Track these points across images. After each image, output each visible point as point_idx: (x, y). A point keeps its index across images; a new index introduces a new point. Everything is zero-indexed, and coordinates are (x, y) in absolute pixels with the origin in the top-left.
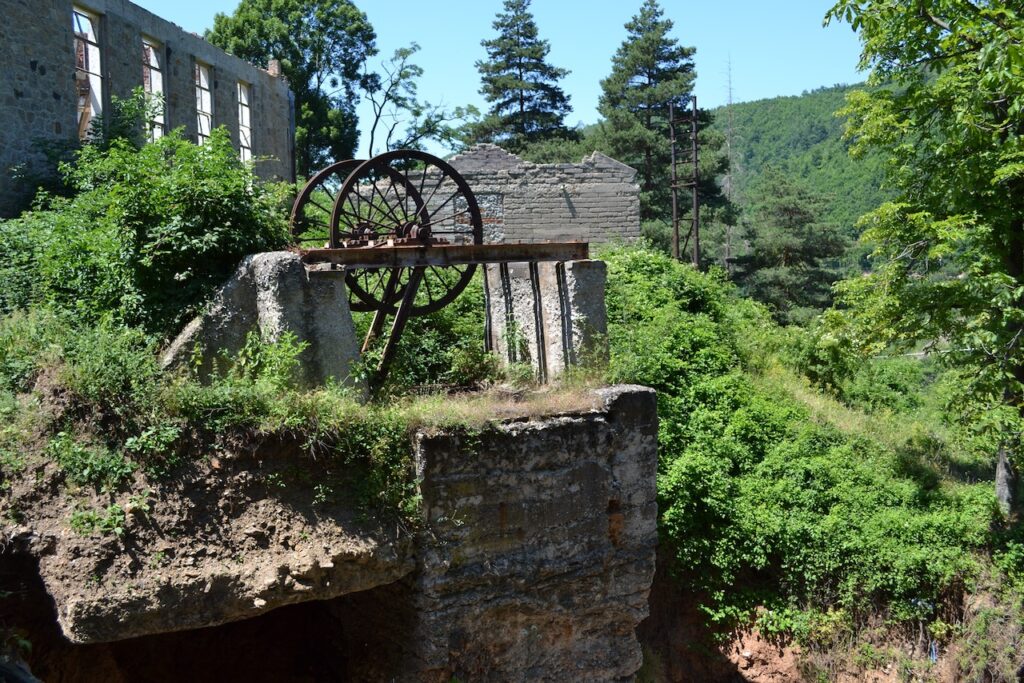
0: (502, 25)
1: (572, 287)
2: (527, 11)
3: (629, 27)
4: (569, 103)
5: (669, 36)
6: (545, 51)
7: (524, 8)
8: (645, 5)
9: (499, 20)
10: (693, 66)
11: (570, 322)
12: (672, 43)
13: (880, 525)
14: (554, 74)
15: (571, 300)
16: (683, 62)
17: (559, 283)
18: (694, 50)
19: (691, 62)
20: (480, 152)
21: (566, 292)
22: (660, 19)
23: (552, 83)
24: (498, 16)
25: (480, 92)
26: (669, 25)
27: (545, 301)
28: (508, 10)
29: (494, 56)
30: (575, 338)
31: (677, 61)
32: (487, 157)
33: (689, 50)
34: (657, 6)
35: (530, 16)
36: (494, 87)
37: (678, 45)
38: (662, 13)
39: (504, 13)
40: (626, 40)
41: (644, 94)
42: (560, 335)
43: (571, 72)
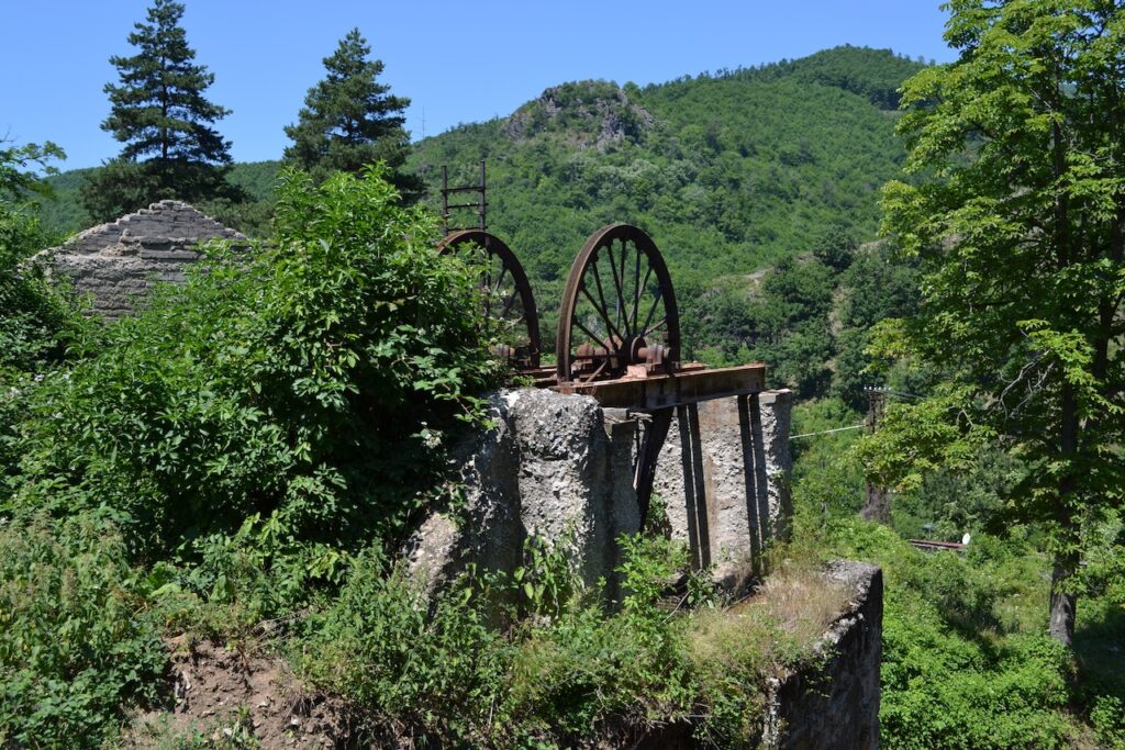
0: (142, 39)
1: (771, 429)
2: (177, 26)
3: (329, 64)
4: (229, 152)
5: (380, 80)
6: (206, 82)
7: (174, 21)
8: (349, 38)
9: (138, 32)
10: (403, 121)
11: (763, 478)
12: (380, 90)
13: (964, 695)
14: (211, 113)
15: (767, 447)
16: (391, 114)
17: (744, 424)
18: (408, 103)
19: (401, 116)
20: (164, 212)
21: (759, 435)
22: (367, 58)
23: (207, 124)
24: (138, 26)
25: (103, 127)
26: (379, 67)
27: (709, 449)
28: (151, 20)
29: (127, 79)
30: (772, 500)
31: (383, 113)
32: (175, 219)
33: (402, 102)
34: (363, 42)
35: (182, 32)
36: (124, 121)
37: (389, 94)
38: (368, 51)
39: (147, 24)
40: (325, 79)
41: (355, 151)
42: (743, 496)
43: (231, 112)
